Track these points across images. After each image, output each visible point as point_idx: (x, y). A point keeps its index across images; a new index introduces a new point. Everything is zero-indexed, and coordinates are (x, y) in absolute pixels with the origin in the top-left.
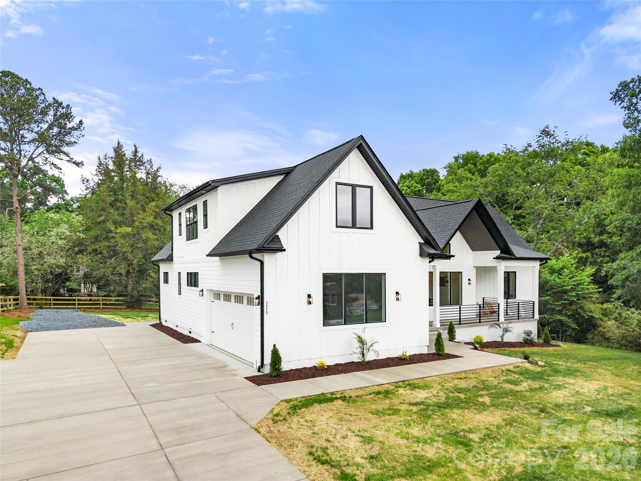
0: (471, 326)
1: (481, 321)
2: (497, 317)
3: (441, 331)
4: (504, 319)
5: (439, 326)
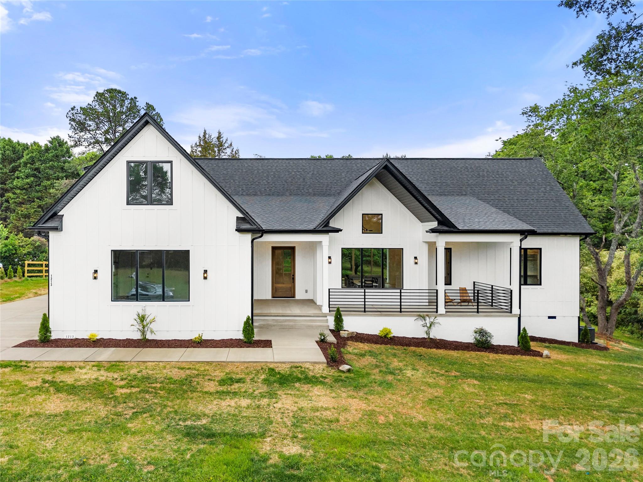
1: (402, 310)
3: (328, 317)
4: (445, 310)
5: (328, 312)
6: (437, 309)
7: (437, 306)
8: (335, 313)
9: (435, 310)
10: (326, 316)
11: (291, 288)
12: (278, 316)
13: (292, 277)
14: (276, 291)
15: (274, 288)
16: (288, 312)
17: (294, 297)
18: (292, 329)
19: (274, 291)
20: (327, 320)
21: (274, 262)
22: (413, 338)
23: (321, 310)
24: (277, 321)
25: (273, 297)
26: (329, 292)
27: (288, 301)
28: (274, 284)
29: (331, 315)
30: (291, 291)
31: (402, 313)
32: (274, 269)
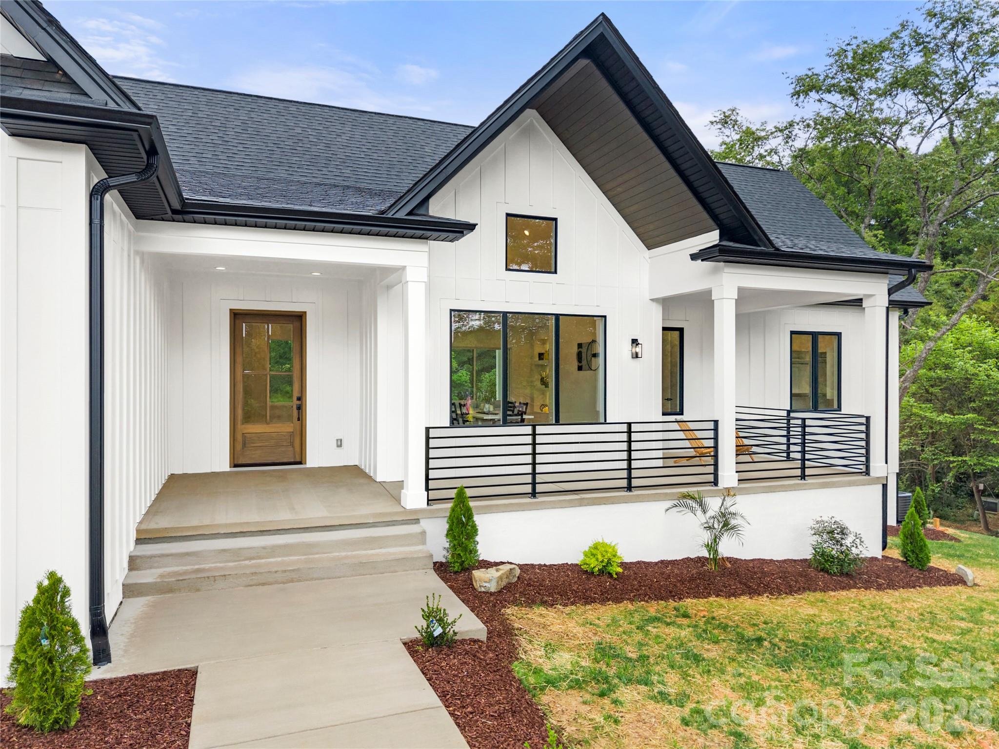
0: (581, 503)
1: (635, 482)
2: (711, 469)
3: (426, 524)
4: (736, 476)
5: (423, 504)
6: (716, 474)
7: (716, 465)
8: (449, 505)
9: (711, 478)
10: (417, 521)
11: (292, 434)
12: (243, 534)
13: (296, 402)
14: (244, 445)
15: (239, 437)
16: (283, 515)
17: (300, 463)
18: (299, 581)
19: (239, 447)
20: (424, 533)
21: (239, 359)
22: (662, 562)
23: (397, 500)
24: (236, 554)
25: (236, 466)
26: (428, 438)
27: (283, 476)
28: (239, 426)
29: (432, 515)
30: (292, 445)
31: (635, 492)
32: (239, 377)
